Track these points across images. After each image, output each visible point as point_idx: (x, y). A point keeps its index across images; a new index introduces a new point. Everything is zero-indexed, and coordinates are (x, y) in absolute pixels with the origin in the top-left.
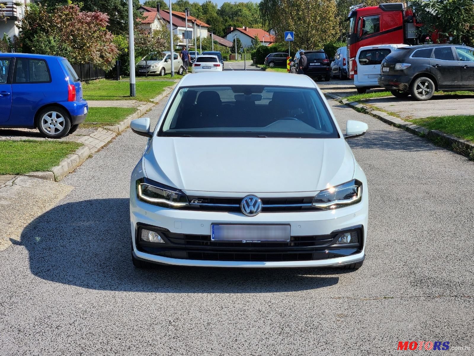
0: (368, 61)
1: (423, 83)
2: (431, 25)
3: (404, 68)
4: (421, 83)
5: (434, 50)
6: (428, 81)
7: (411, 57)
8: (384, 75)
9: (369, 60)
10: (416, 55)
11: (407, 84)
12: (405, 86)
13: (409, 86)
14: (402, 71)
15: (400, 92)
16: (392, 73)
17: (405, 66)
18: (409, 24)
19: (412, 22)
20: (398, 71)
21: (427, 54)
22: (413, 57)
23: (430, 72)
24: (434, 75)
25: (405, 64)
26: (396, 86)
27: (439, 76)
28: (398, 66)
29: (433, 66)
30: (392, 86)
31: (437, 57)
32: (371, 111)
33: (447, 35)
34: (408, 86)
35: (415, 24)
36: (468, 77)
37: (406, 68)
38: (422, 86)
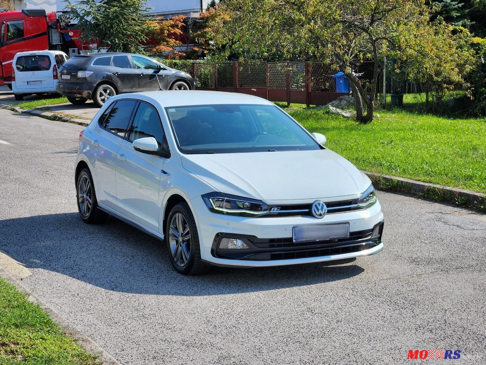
0: (21, 68)
1: (105, 91)
2: (91, 33)
3: (87, 76)
4: (103, 90)
5: (112, 58)
6: (110, 88)
7: (92, 65)
8: (62, 82)
9: (23, 66)
10: (96, 63)
11: (90, 92)
12: (89, 93)
13: (93, 93)
14: (85, 78)
15: (76, 99)
16: (74, 80)
17: (88, 74)
18: (53, 30)
19: (56, 28)
20: (80, 78)
21: (106, 62)
22: (94, 64)
23: (112, 80)
24: (115, 82)
25: (87, 72)
26: (79, 93)
27: (119, 84)
28: (80, 74)
29: (113, 74)
30: (75, 93)
31: (116, 65)
32: (70, 119)
33: (109, 43)
34: (91, 94)
35: (59, 30)
36: (144, 84)
37: (89, 75)
38: (104, 93)
